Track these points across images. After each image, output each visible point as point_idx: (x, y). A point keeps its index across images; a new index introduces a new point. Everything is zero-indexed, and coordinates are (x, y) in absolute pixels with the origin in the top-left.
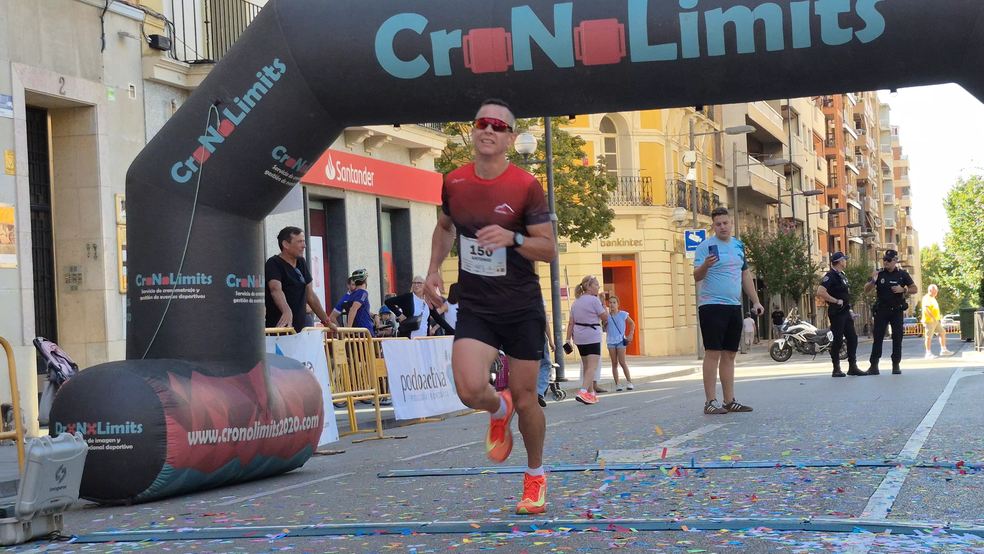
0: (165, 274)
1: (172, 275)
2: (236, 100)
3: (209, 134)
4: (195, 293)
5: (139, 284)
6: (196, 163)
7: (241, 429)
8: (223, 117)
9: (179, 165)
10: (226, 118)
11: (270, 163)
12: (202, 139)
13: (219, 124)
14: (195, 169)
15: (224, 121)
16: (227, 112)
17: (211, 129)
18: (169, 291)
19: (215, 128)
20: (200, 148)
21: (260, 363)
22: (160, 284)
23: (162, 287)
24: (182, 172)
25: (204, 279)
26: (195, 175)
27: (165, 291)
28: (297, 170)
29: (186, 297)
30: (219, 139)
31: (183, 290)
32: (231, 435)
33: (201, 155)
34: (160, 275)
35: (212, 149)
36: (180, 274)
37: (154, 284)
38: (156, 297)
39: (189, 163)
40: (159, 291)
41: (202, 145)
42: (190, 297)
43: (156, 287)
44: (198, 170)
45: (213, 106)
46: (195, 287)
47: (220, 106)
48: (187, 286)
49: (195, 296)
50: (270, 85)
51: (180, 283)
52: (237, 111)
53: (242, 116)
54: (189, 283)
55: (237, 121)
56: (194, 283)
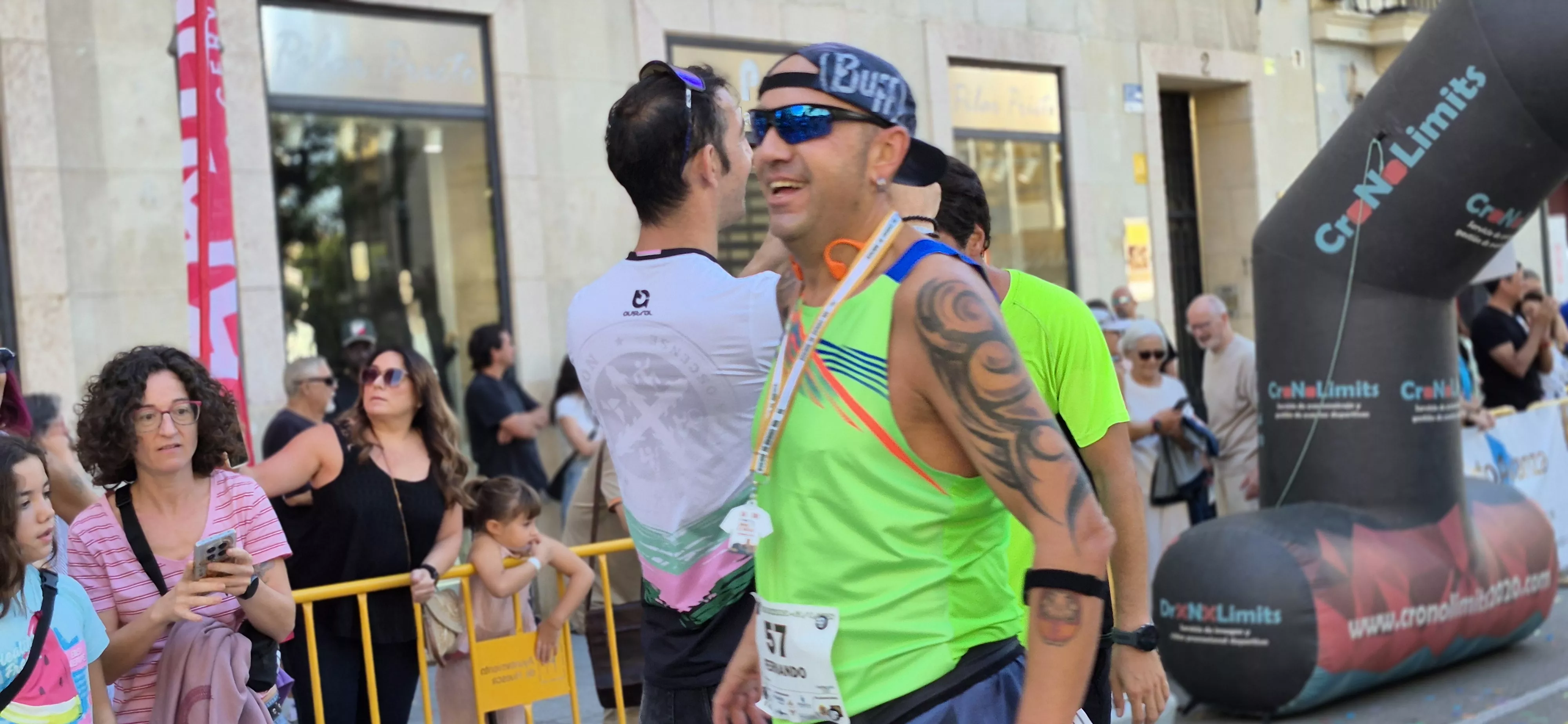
0: (1311, 383)
1: (1319, 385)
2: (1410, 130)
3: (1370, 182)
4: (1354, 410)
5: (1274, 397)
6: (1351, 225)
7: (1429, 606)
8: (1389, 157)
9: (1326, 227)
10: (1394, 157)
11: (1464, 219)
12: (1359, 190)
13: (1384, 167)
14: (1349, 232)
15: (1392, 163)
16: (1396, 149)
17: (1371, 175)
18: (1316, 406)
19: (1377, 171)
20: (1357, 202)
21: (1456, 508)
22: (1302, 396)
23: (1306, 401)
24: (1330, 237)
25: (1367, 389)
26: (1349, 242)
27: (1310, 406)
28: (1507, 226)
29: (1342, 416)
30: (1385, 188)
31: (1337, 406)
32: (1415, 616)
33: (1359, 213)
34: (1302, 384)
35: (1375, 204)
36: (1330, 382)
37: (1294, 395)
38: (1298, 415)
39: (1342, 224)
40: (1301, 406)
41: (1359, 198)
42: (1347, 415)
43: (1297, 400)
44: (1355, 235)
45: (1374, 141)
46: (1355, 400)
47: (1386, 140)
48: (1342, 400)
49: (1355, 415)
50: (1461, 105)
51: (1331, 394)
52: (1410, 146)
53: (1419, 153)
54: (1345, 394)
55: (1411, 161)
56: (1352, 394)
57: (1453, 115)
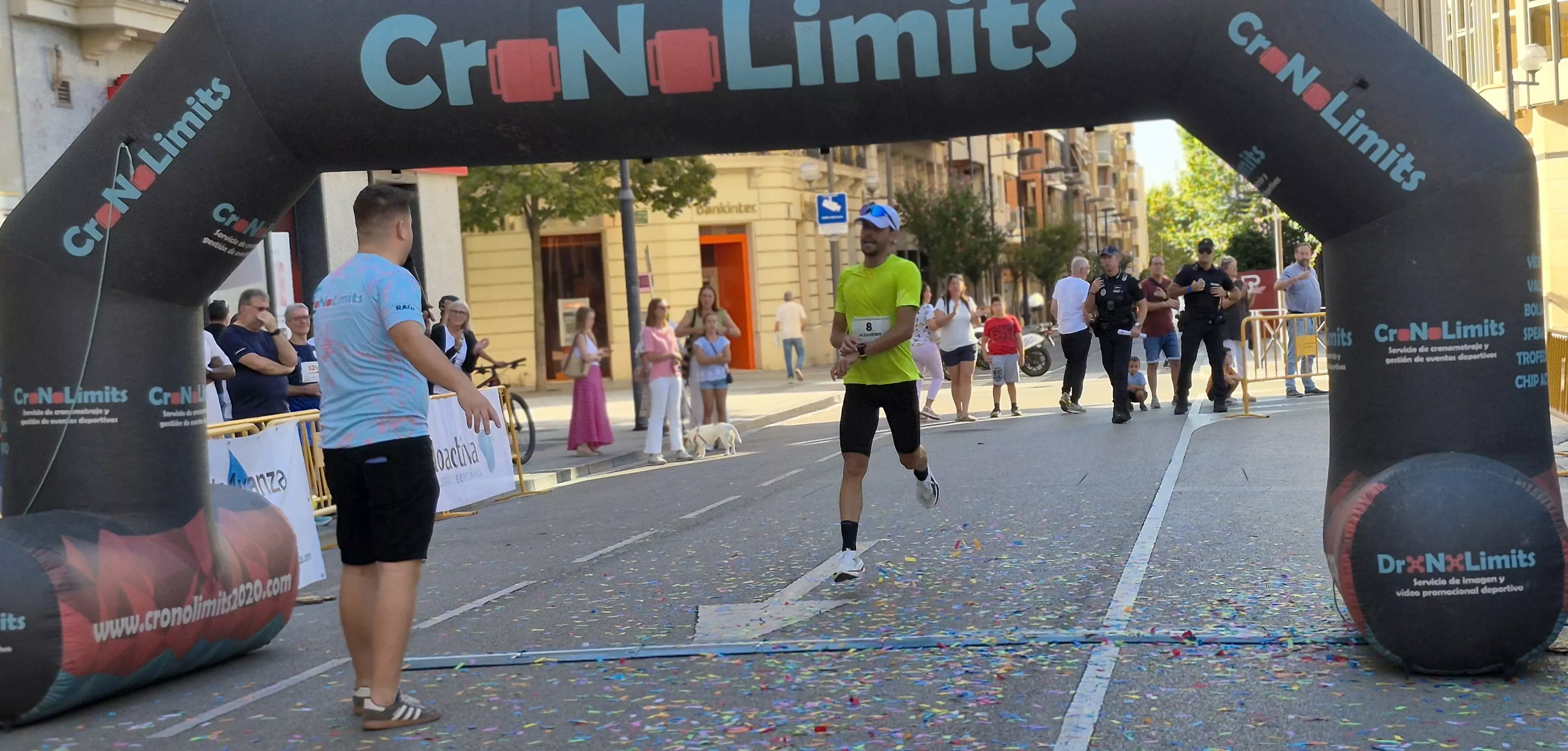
0: (57, 389)
1: (67, 389)
2: (157, 137)
3: (118, 187)
4: (102, 415)
5: (19, 402)
6: (99, 228)
7: (174, 610)
8: (138, 162)
9: (74, 230)
10: (143, 163)
11: (210, 227)
12: (107, 193)
13: (132, 172)
14: (98, 236)
15: (140, 168)
16: (143, 155)
17: (120, 179)
18: (63, 412)
19: (127, 177)
20: (106, 205)
21: (201, 513)
22: (49, 401)
23: (54, 407)
24: (78, 241)
25: (115, 395)
26: (98, 245)
27: (57, 412)
28: (252, 235)
29: (90, 421)
30: (134, 193)
31: (86, 411)
32: (159, 619)
33: (107, 217)
34: (50, 389)
35: (124, 208)
36: (79, 388)
37: (41, 402)
38: (45, 422)
39: (90, 227)
40: (48, 412)
41: (108, 202)
42: (95, 421)
43: (44, 406)
44: (103, 240)
45: (122, 145)
46: (103, 406)
47: (134, 145)
48: (90, 406)
49: (102, 420)
50: (208, 116)
51: (80, 401)
52: (158, 153)
53: (167, 161)
54: (93, 401)
55: (160, 167)
56: (101, 400)
57: (199, 125)
